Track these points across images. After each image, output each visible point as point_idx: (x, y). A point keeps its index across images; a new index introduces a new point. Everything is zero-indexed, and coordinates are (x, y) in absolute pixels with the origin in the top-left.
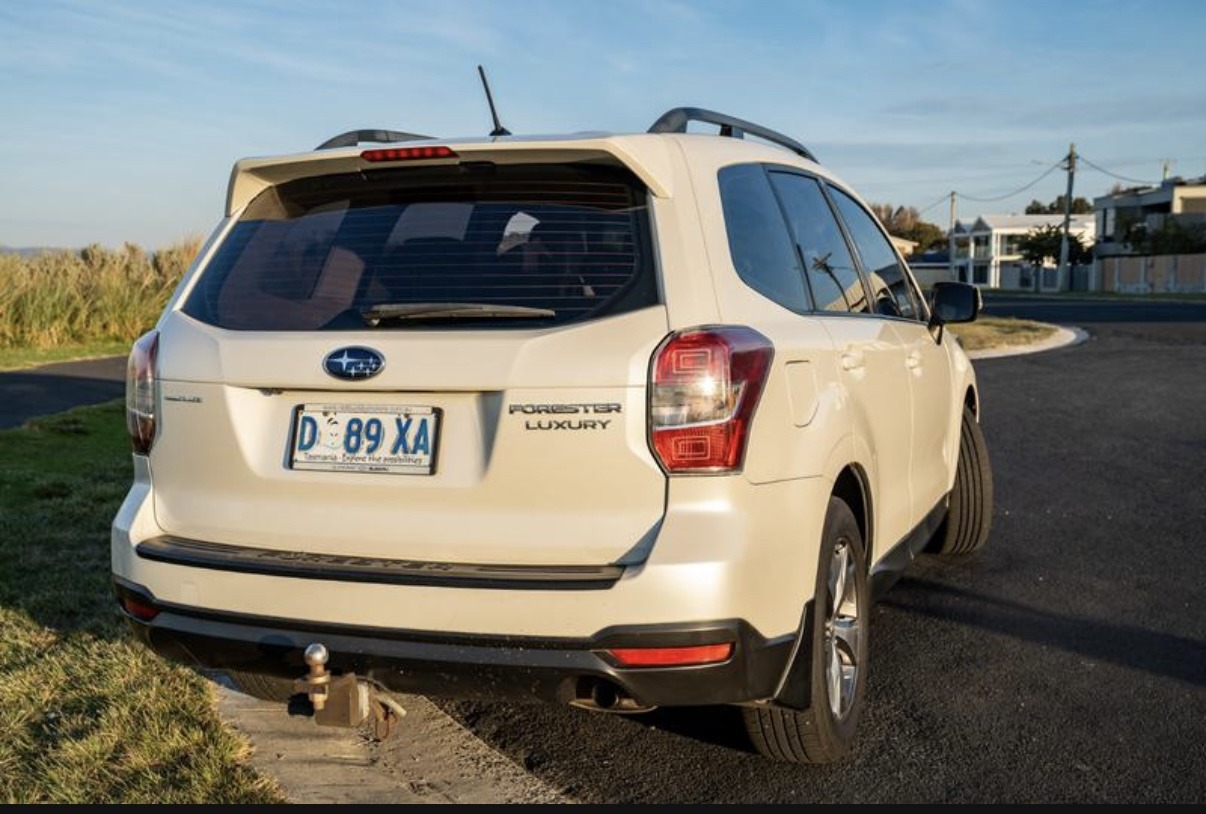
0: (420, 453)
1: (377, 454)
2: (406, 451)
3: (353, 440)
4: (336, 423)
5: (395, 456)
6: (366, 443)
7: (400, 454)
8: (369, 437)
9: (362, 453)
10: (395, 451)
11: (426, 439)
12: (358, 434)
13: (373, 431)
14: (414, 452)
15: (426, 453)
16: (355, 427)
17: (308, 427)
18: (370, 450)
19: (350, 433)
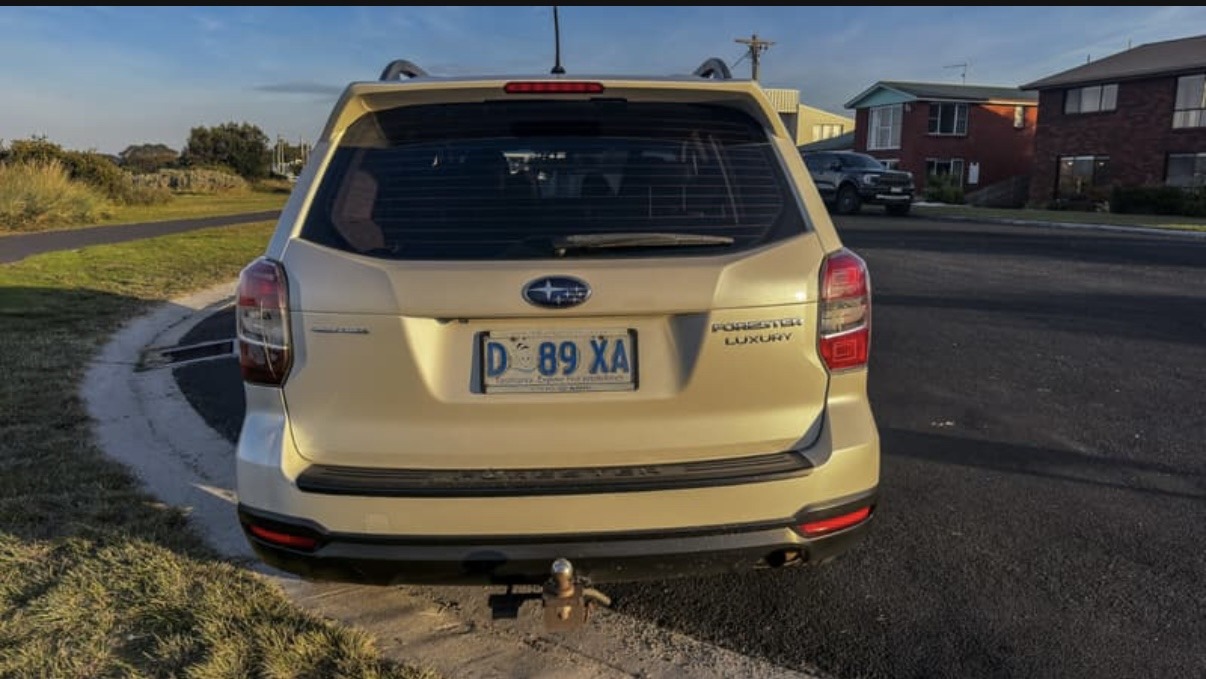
0: (619, 371)
1: (575, 375)
2: (605, 370)
3: (548, 363)
4: (526, 347)
5: (594, 375)
6: (562, 365)
7: (600, 373)
8: (565, 359)
9: (559, 374)
10: (593, 370)
11: (624, 358)
12: (552, 356)
13: (568, 352)
14: (614, 370)
15: (626, 370)
16: (548, 350)
17: (496, 354)
18: (567, 372)
19: (543, 357)
